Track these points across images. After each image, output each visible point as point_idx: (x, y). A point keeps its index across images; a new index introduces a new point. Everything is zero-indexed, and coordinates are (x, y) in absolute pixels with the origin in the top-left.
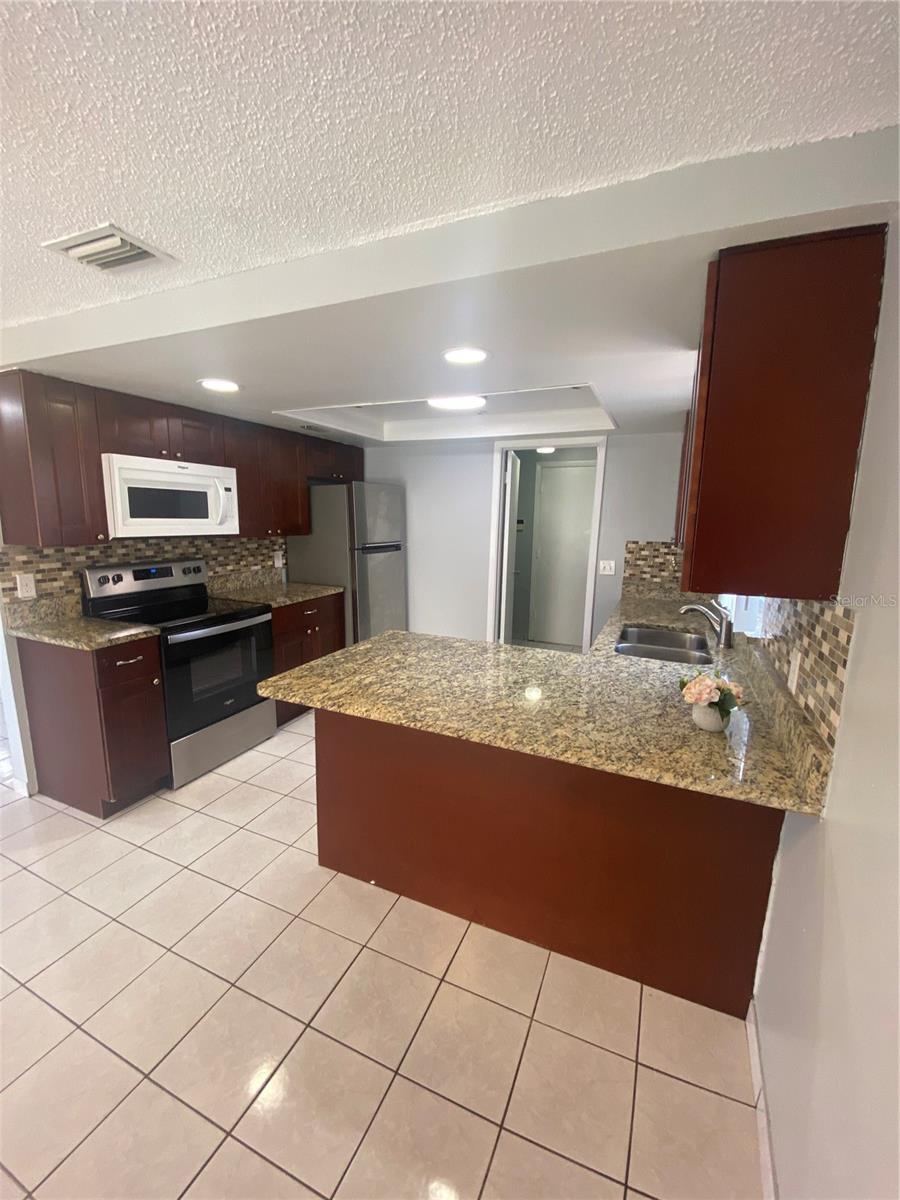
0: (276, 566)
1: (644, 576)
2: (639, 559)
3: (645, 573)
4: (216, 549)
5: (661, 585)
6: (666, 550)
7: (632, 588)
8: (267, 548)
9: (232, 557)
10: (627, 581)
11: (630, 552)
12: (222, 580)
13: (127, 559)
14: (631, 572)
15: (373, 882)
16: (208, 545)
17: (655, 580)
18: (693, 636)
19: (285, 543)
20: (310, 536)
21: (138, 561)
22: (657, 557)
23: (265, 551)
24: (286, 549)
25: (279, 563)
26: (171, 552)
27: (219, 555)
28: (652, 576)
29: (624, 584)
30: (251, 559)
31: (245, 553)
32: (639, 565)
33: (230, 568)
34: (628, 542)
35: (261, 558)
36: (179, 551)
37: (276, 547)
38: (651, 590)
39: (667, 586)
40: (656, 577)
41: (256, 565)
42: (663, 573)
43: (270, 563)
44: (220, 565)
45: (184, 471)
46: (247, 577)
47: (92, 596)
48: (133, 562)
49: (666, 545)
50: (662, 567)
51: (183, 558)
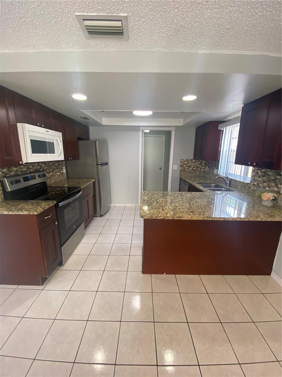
0: (64, 172)
1: (185, 169)
2: (184, 165)
3: (186, 168)
4: (46, 166)
5: (190, 172)
6: (191, 162)
7: (183, 173)
8: (61, 165)
9: (51, 170)
10: (181, 171)
11: (182, 163)
12: (50, 179)
13: (17, 173)
14: (182, 168)
15: (165, 274)
16: (43, 165)
17: (188, 170)
18: (213, 185)
19: (66, 163)
20: (79, 160)
21: (21, 173)
22: (189, 164)
23: (60, 167)
24: (66, 165)
25: (64, 171)
26: (32, 168)
27: (47, 169)
28: (187, 169)
29: (180, 172)
30: (56, 170)
31: (55, 168)
32: (184, 166)
33: (51, 174)
34: (181, 160)
35: (59, 169)
36: (35, 168)
37: (63, 165)
38: (187, 173)
39: (192, 172)
40: (188, 169)
41: (58, 172)
42: (190, 168)
43: (62, 171)
44: (48, 173)
45: (48, 133)
46: (57, 177)
47: (9, 190)
48: (19, 174)
49: (191, 160)
50: (190, 166)
51: (36, 171)
